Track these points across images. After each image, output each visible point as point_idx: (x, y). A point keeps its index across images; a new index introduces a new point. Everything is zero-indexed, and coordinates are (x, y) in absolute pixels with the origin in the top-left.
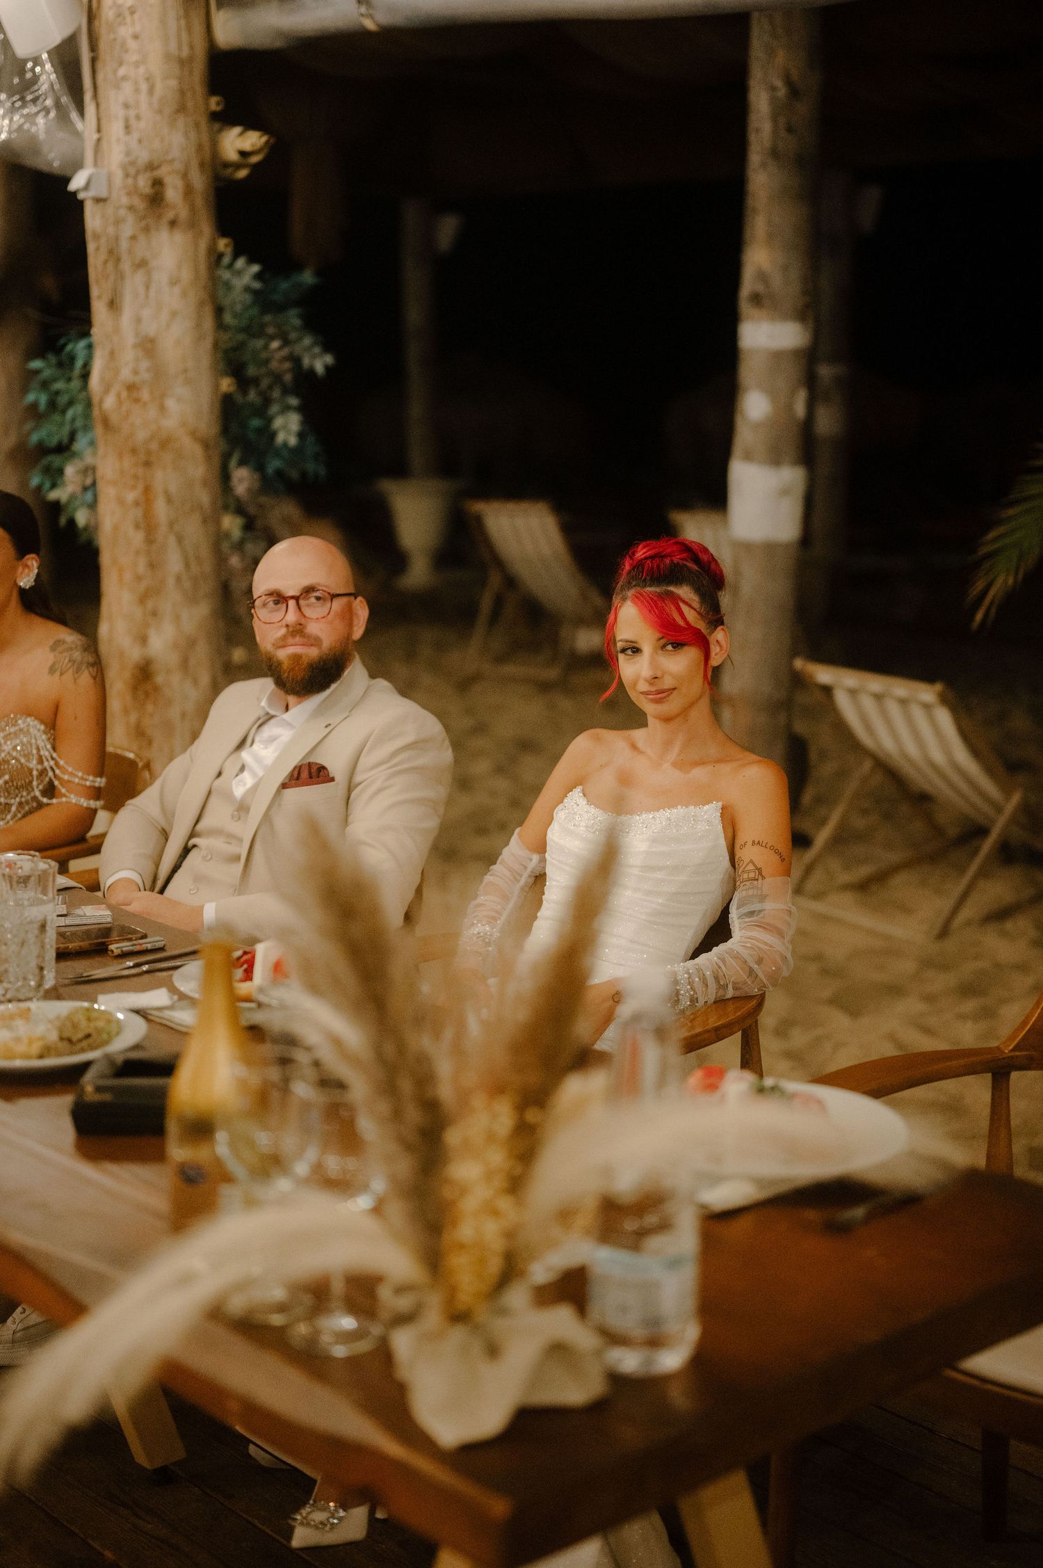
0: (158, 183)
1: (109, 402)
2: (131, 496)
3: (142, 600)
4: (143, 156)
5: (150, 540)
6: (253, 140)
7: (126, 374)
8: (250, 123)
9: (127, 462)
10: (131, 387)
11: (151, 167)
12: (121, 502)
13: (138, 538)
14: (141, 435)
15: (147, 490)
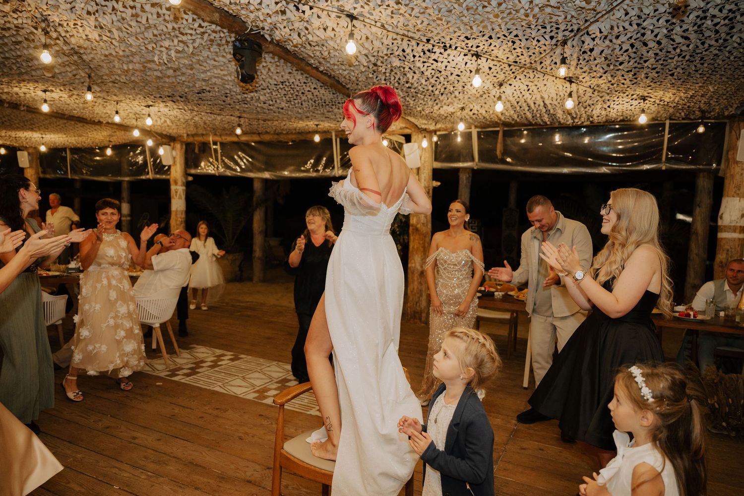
0: (429, 190)
1: (419, 226)
2: (421, 242)
3: (422, 260)
4: (427, 185)
5: (424, 249)
6: (439, 184)
7: (422, 221)
8: (437, 180)
9: (421, 236)
10: (423, 224)
11: (428, 187)
12: (419, 243)
13: (422, 249)
14: (424, 232)
15: (425, 241)
